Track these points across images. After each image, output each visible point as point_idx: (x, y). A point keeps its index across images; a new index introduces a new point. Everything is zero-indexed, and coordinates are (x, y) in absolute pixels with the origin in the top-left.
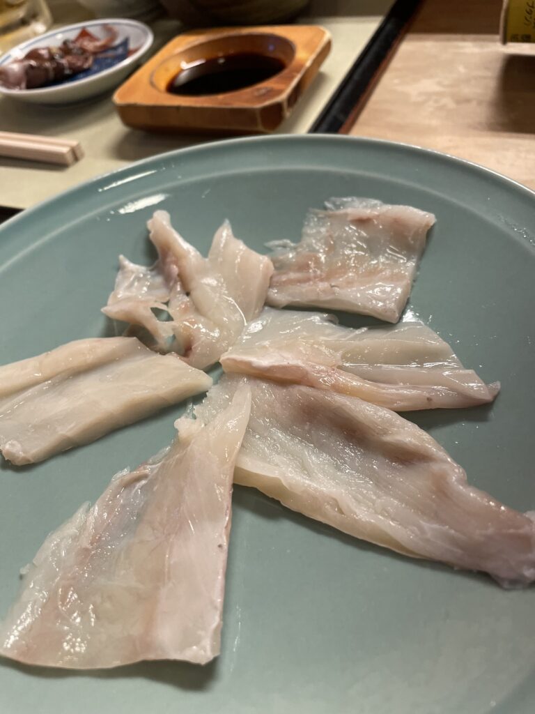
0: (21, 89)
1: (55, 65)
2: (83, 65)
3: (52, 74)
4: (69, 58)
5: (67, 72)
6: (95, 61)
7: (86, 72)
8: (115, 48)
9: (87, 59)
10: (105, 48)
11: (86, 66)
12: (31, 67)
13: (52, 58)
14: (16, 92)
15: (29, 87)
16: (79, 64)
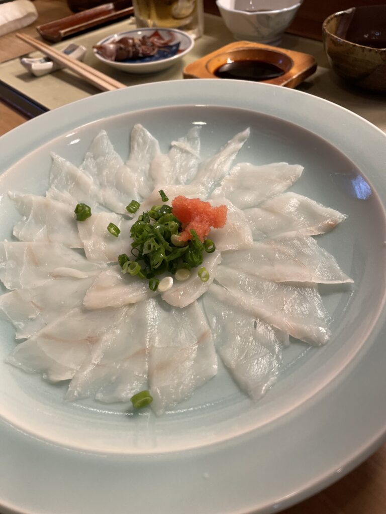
0: (112, 60)
1: (134, 50)
2: (150, 53)
3: (131, 54)
4: (143, 47)
5: (140, 55)
6: (159, 52)
7: (150, 57)
8: (171, 47)
9: (154, 50)
10: (166, 46)
11: (152, 54)
12: (121, 49)
13: (134, 45)
14: (108, 61)
15: (117, 60)
16: (148, 52)
